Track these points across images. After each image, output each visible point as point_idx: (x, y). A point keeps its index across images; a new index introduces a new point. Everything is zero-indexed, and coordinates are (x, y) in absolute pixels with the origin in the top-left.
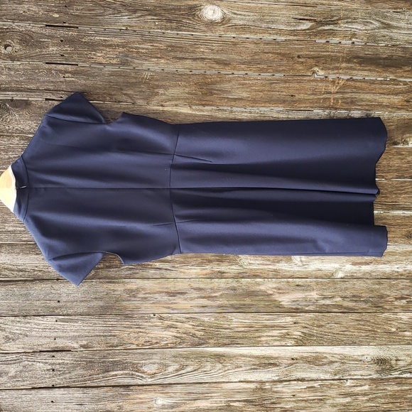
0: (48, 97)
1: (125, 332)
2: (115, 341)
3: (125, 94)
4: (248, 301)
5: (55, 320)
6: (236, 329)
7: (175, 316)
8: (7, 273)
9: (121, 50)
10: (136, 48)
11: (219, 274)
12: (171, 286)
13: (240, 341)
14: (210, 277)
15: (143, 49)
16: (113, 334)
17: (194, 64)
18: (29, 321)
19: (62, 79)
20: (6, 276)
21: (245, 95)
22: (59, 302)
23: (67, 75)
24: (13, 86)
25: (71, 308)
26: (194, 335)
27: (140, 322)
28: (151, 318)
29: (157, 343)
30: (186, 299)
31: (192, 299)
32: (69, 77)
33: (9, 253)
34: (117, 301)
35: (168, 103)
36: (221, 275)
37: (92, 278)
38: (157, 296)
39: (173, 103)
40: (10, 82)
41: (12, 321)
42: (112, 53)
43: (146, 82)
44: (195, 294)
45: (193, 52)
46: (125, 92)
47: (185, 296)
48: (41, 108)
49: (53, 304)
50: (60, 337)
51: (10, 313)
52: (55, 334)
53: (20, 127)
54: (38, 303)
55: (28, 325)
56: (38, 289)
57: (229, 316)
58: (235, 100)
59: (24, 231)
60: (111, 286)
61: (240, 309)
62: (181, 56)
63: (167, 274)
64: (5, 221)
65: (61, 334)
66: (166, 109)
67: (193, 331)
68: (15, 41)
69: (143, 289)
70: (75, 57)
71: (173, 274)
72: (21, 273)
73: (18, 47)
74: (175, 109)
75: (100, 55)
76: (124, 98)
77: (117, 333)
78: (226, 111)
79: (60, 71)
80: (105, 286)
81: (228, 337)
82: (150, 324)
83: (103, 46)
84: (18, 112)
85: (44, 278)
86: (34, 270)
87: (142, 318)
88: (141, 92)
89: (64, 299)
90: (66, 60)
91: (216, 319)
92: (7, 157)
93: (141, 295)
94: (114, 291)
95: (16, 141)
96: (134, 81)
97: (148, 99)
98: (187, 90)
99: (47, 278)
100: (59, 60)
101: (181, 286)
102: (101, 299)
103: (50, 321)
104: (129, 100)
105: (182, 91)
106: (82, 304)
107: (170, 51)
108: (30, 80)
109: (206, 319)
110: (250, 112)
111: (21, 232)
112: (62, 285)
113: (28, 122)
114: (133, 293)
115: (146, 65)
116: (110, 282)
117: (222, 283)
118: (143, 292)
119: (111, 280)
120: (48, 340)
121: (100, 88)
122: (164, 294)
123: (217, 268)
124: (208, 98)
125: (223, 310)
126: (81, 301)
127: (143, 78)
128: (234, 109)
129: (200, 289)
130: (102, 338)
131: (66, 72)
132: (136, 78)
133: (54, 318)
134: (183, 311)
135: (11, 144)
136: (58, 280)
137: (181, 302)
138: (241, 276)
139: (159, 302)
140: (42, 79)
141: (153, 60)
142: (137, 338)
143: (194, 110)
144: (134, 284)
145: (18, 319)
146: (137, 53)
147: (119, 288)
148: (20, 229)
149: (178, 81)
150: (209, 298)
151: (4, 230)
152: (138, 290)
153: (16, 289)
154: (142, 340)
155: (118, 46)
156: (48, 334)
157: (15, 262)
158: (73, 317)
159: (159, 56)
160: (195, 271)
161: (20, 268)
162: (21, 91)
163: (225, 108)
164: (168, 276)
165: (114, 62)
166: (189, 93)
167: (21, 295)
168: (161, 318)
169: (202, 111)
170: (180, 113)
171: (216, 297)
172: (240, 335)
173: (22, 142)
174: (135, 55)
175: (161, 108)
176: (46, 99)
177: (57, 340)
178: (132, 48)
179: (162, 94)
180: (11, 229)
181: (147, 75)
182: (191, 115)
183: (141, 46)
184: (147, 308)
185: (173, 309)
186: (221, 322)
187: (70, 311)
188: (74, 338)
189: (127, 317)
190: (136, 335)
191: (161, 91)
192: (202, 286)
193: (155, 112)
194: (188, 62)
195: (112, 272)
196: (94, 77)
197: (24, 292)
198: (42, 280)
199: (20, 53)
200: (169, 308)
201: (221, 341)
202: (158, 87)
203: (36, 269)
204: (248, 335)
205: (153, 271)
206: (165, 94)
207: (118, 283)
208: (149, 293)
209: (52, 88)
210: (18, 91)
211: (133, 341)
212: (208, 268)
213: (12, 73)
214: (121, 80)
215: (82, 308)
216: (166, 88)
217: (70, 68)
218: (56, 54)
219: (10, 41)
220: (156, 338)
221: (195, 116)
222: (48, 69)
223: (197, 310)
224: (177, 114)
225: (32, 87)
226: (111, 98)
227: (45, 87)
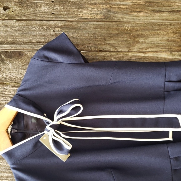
3: (108, 44)
9: (104, 6)
10: (118, 5)
15: (124, 5)
17: (171, 16)
19: (52, 33)
23: (56, 29)
24: (9, 39)
32: (58, 31)
35: (148, 50)
39: (154, 50)
40: (6, 37)
42: (96, 10)
43: (128, 33)
45: (169, 6)
46: (108, 42)
62: (158, 9)
66: (147, 55)
68: (13, 3)
70: (64, 14)
73: (15, 8)
74: (155, 55)
75: (86, 12)
76: (108, 47)
79: (51, 26)
83: (89, 4)
84: (11, 62)
88: (123, 41)
90: (56, 17)
95: (8, 87)
96: (116, 32)
97: (129, 47)
98: (166, 38)
100: (50, 17)
105: (161, 39)
107: (148, 6)
108: (24, 34)
113: (20, 71)
115: (127, 18)
121: (86, 40)
127: (124, 30)
131: (56, 27)
132: (118, 30)
135: (3, 91)
140: (34, 33)
141: (133, 13)
143: (174, 55)
146: (119, 8)
148: (6, 175)
149: (157, 30)
155: (102, 4)
159: (138, 10)
162: (16, 44)
165: (99, 17)
166: (168, 40)
173: (14, 89)
174: (117, 10)
175: (142, 55)
178: (114, 5)
179: (142, 42)
181: (128, 27)
183: (122, 3)
191: (142, 40)
194: (165, 14)
196: (80, 30)
199: (17, 12)
202: (138, 36)
206: (145, 42)
210: (13, 43)
213: (9, 29)
214: (105, 32)
216: (146, 37)
217: (59, 23)
218: (48, 12)
219: (8, 3)
222: (40, 25)
225: (25, 40)
226: (96, 48)
227: (37, 40)
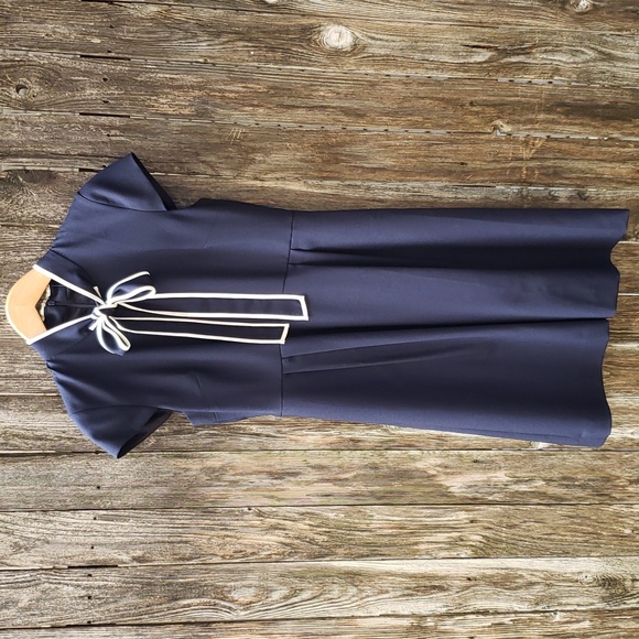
0: (84, 167)
1: (203, 536)
2: (188, 551)
3: (202, 162)
4: (397, 486)
5: (92, 517)
6: (379, 532)
7: (282, 511)
8: (17, 442)
9: (197, 93)
10: (220, 91)
11: (351, 443)
12: (276, 462)
13: (384, 550)
14: (336, 448)
15: (232, 92)
16: (184, 539)
17: (310, 116)
18: (52, 518)
19: (105, 139)
20: (16, 447)
21: (389, 162)
22: (99, 488)
23: (113, 132)
24: (30, 148)
25: (118, 497)
26: (312, 541)
27: (227, 520)
28: (244, 513)
29: (253, 554)
30: (299, 484)
31: (308, 483)
32: (116, 136)
33: (20, 411)
34: (190, 486)
35: (269, 176)
36: (355, 444)
37: (151, 450)
38: (253, 478)
39: (278, 175)
40: (24, 144)
41: (25, 519)
42: (182, 99)
43: (237, 144)
44: (313, 476)
45: (308, 97)
46: (203, 159)
47: (298, 479)
48: (72, 182)
49: (90, 491)
50: (100, 545)
51: (22, 505)
52: (92, 540)
53: (40, 212)
54: (65, 490)
55: (49, 525)
56: (66, 468)
57: (368, 510)
58: (374, 170)
59: (44, 376)
60: (182, 463)
61: (386, 499)
62: (289, 102)
63: (269, 443)
64: (14, 361)
65: (102, 540)
66: (266, 184)
67: (311, 535)
68: (33, 79)
69: (232, 468)
70: (126, 104)
71: (279, 444)
72: (39, 443)
73: (37, 89)
74: (280, 185)
75: (164, 101)
76: (202, 167)
77: (191, 538)
78: (359, 187)
79: (103, 126)
80: (172, 462)
81: (367, 545)
82: (242, 523)
83: (170, 87)
84: (36, 189)
85: (76, 449)
86: (61, 438)
87: (230, 513)
88: (227, 157)
89: (107, 483)
90: (112, 109)
91: (348, 515)
92: (18, 259)
93: (228, 477)
94: (187, 470)
95: (33, 234)
96: (217, 141)
97: (238, 169)
98: (299, 155)
99: (81, 450)
100: (101, 109)
101: (291, 461)
102: (165, 483)
103: (85, 518)
104: (210, 171)
105: (292, 157)
106: (136, 491)
107: (273, 96)
108: (55, 140)
109: (332, 515)
110: (398, 190)
111: (39, 377)
112: (104, 461)
113: (52, 205)
114: (215, 474)
115: (237, 116)
116: (180, 457)
117: (355, 458)
118: (232, 472)
119: (181, 453)
120: (81, 549)
121: (164, 153)
122: (264, 476)
123: (347, 434)
124: (331, 168)
125: (358, 501)
126: (134, 487)
127: (231, 137)
128: (373, 184)
129: (321, 468)
130: (167, 546)
131: (112, 127)
132: (220, 137)
133: (91, 515)
134: (296, 503)
135: (25, 239)
136: (97, 452)
137: (292, 489)
138: (386, 446)
139: (257, 488)
140: (74, 138)
141: (247, 108)
142: (222, 546)
143: (311, 186)
144: (217, 460)
145: (34, 516)
146: (222, 97)
147: (194, 466)
148: (38, 372)
149: (286, 141)
150: (335, 481)
151: (12, 374)
152: (223, 469)
153: (30, 467)
154: (229, 550)
155: (192, 87)
156: (81, 539)
157: (31, 424)
158: (122, 513)
159: (255, 103)
160: (312, 438)
161: (39, 433)
162: (42, 157)
163: (359, 183)
164: (271, 447)
165: (186, 112)
166: (301, 160)
167: (39, 477)
168: (260, 514)
169: (322, 187)
170: (289, 191)
171: (346, 479)
172: (386, 540)
173: (43, 236)
174: (218, 101)
175: (258, 183)
176: (81, 170)
177: (96, 550)
178: (214, 91)
179: (260, 162)
180: (24, 372)
181: (237, 132)
182: (306, 194)
183: (228, 88)
184: (238, 497)
185: (279, 500)
186: (356, 520)
187: (117, 503)
188: (123, 546)
189: (207, 512)
190: (221, 541)
191: (259, 157)
192: (324, 462)
193: (250, 190)
194: (300, 111)
195: (183, 441)
196: (153, 134)
197: (44, 472)
198: (73, 453)
199: (41, 98)
200: (272, 497)
201: (354, 551)
202: (254, 150)
203: (63, 435)
204: (397, 540)
205: (246, 439)
206: (264, 162)
207: (192, 457)
208: (241, 474)
209: (90, 152)
210: (37, 156)
211: (217, 550)
212: (335, 434)
213: (28, 128)
214: (196, 140)
215: (135, 498)
216: (266, 152)
217: (117, 122)
218: (97, 99)
219: (24, 79)
220: (252, 546)
221: (312, 195)
222: (84, 123)
223: (317, 500)
224: (283, 192)
225: (59, 150)
226: (181, 168)
227: (79, 151)
